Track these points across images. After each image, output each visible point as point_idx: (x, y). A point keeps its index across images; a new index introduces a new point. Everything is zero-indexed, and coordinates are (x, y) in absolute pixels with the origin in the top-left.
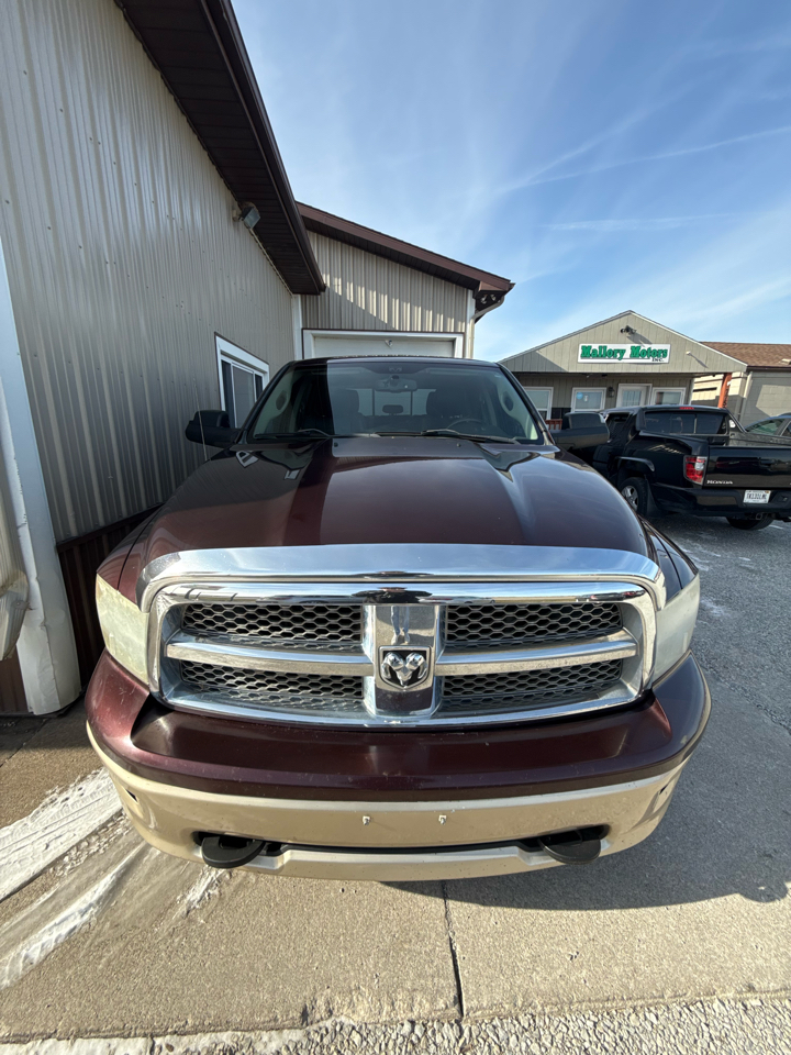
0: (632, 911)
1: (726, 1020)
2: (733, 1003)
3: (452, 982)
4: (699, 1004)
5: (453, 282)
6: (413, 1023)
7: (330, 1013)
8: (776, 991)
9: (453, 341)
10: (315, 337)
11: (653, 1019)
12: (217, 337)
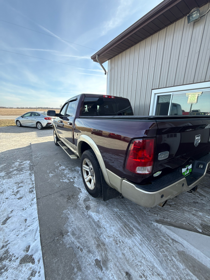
12: (153, 90)
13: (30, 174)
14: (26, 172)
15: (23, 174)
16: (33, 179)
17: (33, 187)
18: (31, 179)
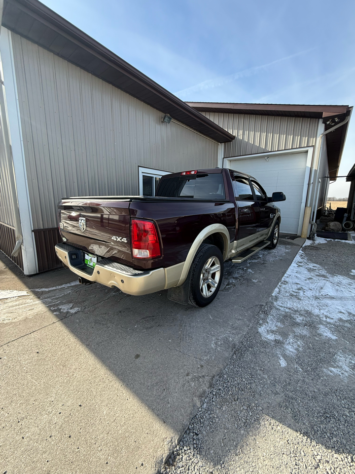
9: (307, 152)
10: (230, 161)
12: (139, 168)
13: (276, 298)
14: (281, 307)
15: (287, 308)
16: (277, 290)
17: (282, 283)
18: (279, 292)
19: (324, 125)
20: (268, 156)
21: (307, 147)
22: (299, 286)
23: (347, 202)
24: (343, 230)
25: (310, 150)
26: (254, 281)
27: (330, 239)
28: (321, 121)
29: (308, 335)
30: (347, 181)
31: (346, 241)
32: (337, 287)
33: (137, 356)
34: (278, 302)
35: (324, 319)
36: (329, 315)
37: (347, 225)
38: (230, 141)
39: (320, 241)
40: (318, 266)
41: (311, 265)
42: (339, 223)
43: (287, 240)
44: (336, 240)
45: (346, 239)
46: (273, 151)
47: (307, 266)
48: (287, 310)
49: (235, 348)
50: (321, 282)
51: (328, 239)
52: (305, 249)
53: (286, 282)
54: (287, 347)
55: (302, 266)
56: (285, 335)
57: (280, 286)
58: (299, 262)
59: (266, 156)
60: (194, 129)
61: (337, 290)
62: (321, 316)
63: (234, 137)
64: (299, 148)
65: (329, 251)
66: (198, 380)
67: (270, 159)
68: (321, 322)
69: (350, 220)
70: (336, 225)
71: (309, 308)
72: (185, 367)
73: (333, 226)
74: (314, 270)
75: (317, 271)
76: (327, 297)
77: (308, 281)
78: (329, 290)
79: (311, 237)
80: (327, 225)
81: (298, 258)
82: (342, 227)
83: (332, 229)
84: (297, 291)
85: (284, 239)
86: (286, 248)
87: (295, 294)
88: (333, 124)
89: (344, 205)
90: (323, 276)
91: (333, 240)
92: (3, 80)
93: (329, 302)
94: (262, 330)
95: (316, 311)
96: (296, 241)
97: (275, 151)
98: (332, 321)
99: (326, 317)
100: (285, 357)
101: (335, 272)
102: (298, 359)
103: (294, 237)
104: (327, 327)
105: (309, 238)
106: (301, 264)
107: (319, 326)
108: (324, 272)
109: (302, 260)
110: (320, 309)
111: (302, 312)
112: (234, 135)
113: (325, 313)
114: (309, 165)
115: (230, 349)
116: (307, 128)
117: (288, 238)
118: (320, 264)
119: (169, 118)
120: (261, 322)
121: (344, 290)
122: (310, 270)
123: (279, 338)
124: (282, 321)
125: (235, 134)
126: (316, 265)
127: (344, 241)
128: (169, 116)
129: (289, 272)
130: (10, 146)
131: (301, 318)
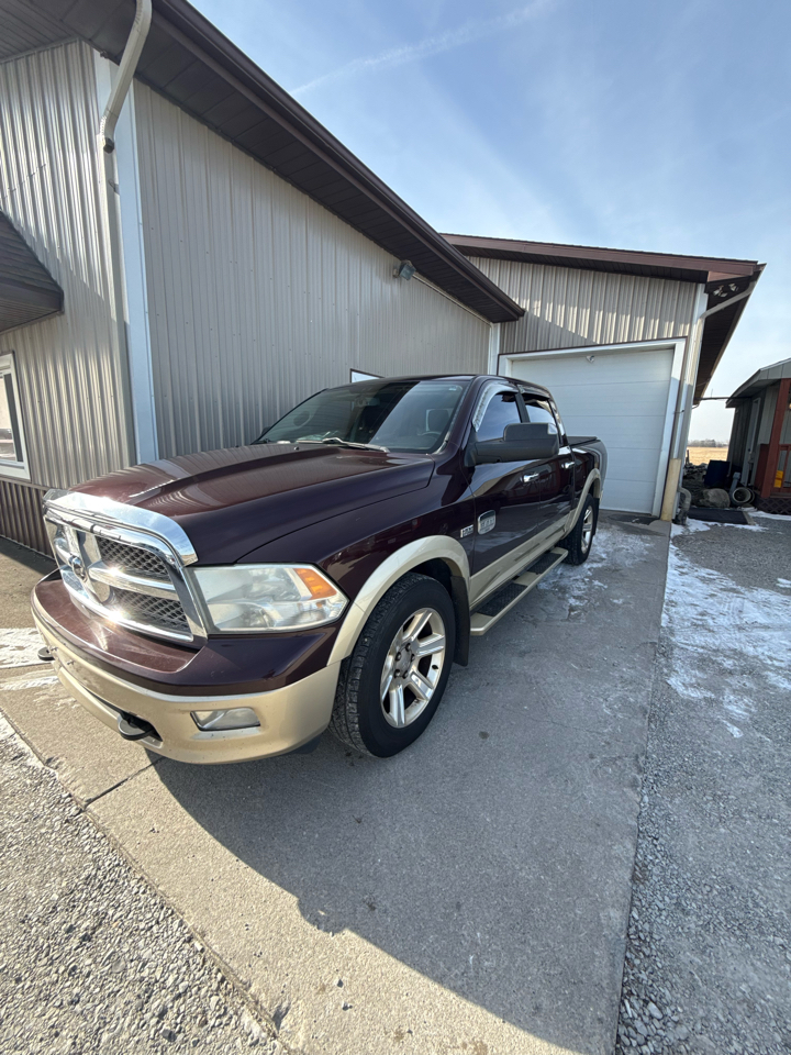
0: (218, 844)
1: (170, 932)
2: (186, 930)
3: (99, 794)
4: (170, 912)
5: (675, 279)
6: (70, 796)
7: (57, 768)
8: (215, 953)
9: (673, 348)
10: (513, 361)
11: (141, 891)
12: (353, 373)
13: (671, 631)
14: (687, 644)
15: (697, 646)
16: (664, 616)
17: (668, 605)
18: (671, 619)
19: (706, 296)
20: (593, 355)
21: (674, 338)
22: (700, 610)
23: (727, 449)
24: (733, 505)
25: (680, 346)
26: (616, 601)
27: (713, 523)
28: (701, 287)
29: (755, 688)
30: (727, 407)
31: (746, 527)
32: (766, 609)
33: (484, 735)
34: (678, 638)
35: (769, 662)
36: (774, 655)
37: (740, 495)
38: (515, 320)
39: (696, 526)
40: (715, 573)
41: (703, 572)
42: (723, 491)
43: (636, 525)
44: (726, 525)
45: (745, 523)
46: (605, 345)
47: (696, 574)
48: (701, 651)
49: (646, 712)
50: (736, 602)
51: (710, 523)
52: (678, 540)
53: (673, 604)
54: (730, 707)
55: (686, 574)
56: (718, 690)
57: (667, 610)
58: (679, 567)
59: (588, 352)
60: (450, 293)
61: (768, 614)
62: (761, 657)
63: (523, 311)
64: (657, 340)
65: (723, 545)
66: (614, 763)
67: (597, 360)
68: (766, 667)
69: (742, 486)
70: (719, 495)
71: (737, 646)
72: (580, 746)
73: (714, 496)
74: (711, 581)
75: (717, 581)
76: (755, 625)
77: (711, 600)
78: (754, 614)
79: (680, 518)
80: (702, 496)
81: (673, 559)
82: (731, 499)
83: (713, 504)
84: (700, 617)
85: (630, 523)
86: (642, 540)
87: (700, 623)
88: (724, 295)
89: (722, 455)
90: (733, 590)
91: (719, 525)
92: (117, 182)
93: (765, 634)
94: (673, 681)
95: (750, 650)
96: (653, 526)
97: (609, 344)
98: (783, 665)
99: (771, 658)
100: (735, 723)
101: (750, 584)
102: (756, 723)
103: (647, 519)
104: (779, 674)
105: (676, 521)
106: (684, 570)
107: (766, 673)
108: (731, 584)
109: (681, 563)
110: (754, 647)
111: (728, 653)
112: (523, 306)
113: (766, 653)
114: (676, 374)
115: (640, 716)
116: (673, 300)
117: (637, 522)
118: (718, 569)
119: (410, 268)
120: (665, 670)
121: (780, 614)
122: (703, 580)
123: (709, 694)
124: (702, 669)
125: (525, 305)
126: (711, 571)
127: (740, 526)
128: (411, 264)
129: (669, 585)
130: (125, 324)
131: (731, 662)
